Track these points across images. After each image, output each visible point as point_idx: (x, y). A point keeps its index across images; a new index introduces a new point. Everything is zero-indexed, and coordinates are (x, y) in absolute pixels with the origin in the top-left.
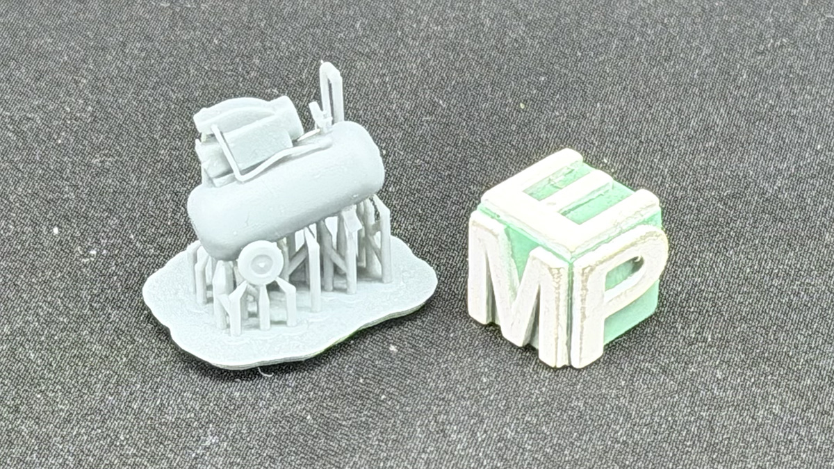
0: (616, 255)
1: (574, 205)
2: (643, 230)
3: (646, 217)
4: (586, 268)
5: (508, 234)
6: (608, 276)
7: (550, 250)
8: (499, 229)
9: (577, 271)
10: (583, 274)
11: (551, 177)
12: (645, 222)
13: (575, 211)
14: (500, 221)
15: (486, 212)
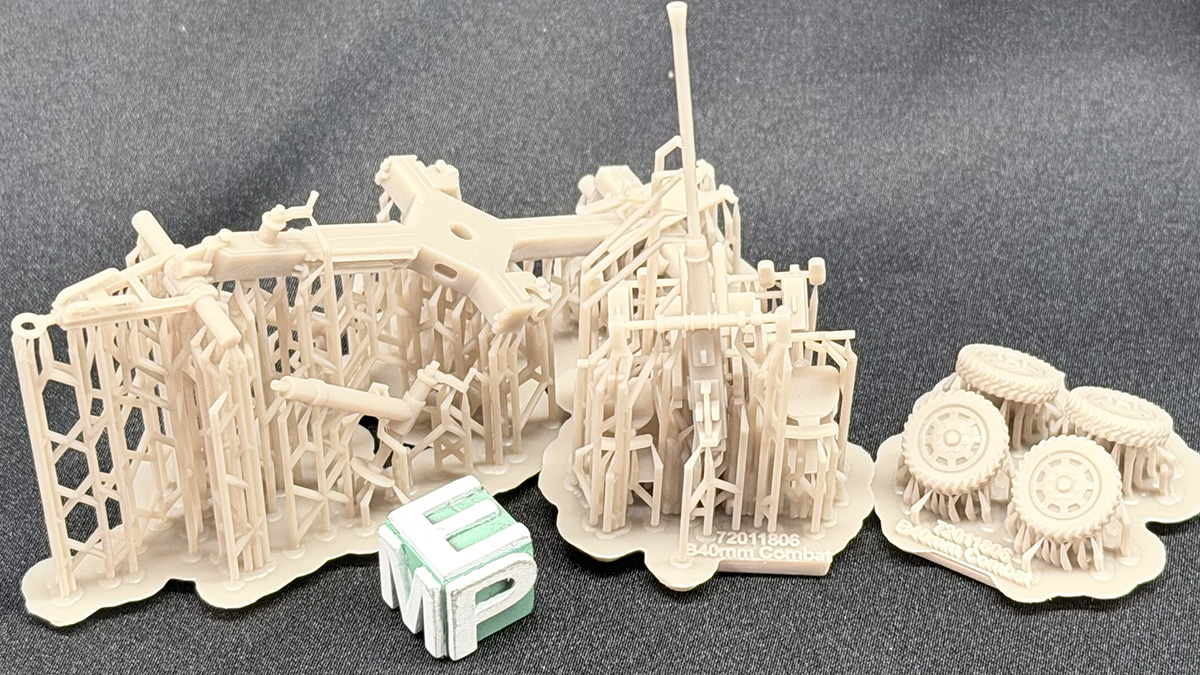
0: (484, 579)
2: (515, 558)
3: (517, 547)
4: (457, 590)
5: (404, 549)
6: (477, 594)
7: (430, 571)
8: (397, 545)
9: (448, 592)
10: (452, 595)
11: (451, 501)
12: (517, 551)
13: (460, 536)
14: (400, 538)
15: (391, 527)
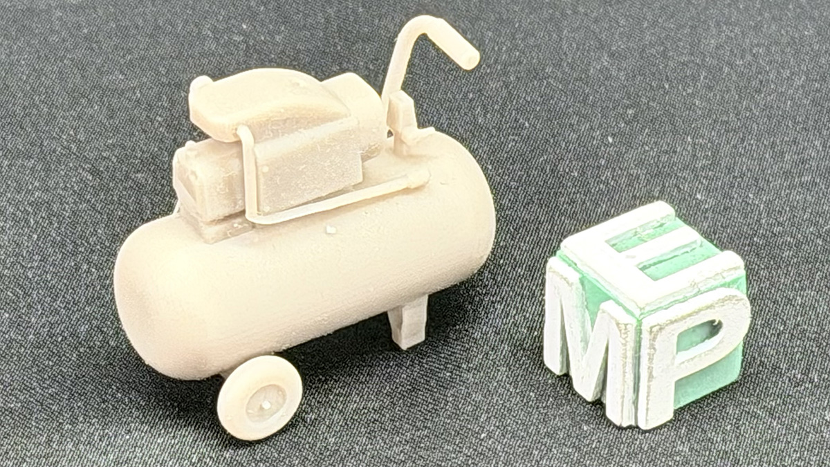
0: (690, 315)
1: (656, 260)
2: (722, 293)
3: (728, 280)
4: (655, 326)
5: (582, 284)
6: (680, 334)
7: (620, 304)
8: (574, 277)
9: (645, 328)
11: (638, 230)
12: (727, 285)
13: (657, 266)
14: (576, 270)
15: (565, 259)
